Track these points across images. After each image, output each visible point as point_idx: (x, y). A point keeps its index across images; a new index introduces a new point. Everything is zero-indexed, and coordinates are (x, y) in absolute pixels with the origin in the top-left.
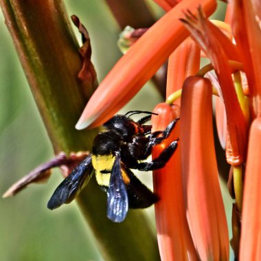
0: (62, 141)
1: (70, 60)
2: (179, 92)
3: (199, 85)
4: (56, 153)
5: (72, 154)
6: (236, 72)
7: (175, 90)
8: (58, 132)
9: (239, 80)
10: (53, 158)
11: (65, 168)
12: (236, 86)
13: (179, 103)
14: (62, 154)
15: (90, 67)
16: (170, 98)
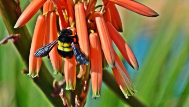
0: (11, 31)
1: (13, 6)
2: (47, 13)
3: (52, 14)
4: (10, 34)
5: (15, 35)
6: (64, 10)
7: (46, 12)
8: (10, 28)
9: (65, 12)
10: (9, 36)
11: (13, 40)
12: (64, 14)
13: (46, 16)
14: (11, 35)
15: (19, 8)
16: (44, 14)
